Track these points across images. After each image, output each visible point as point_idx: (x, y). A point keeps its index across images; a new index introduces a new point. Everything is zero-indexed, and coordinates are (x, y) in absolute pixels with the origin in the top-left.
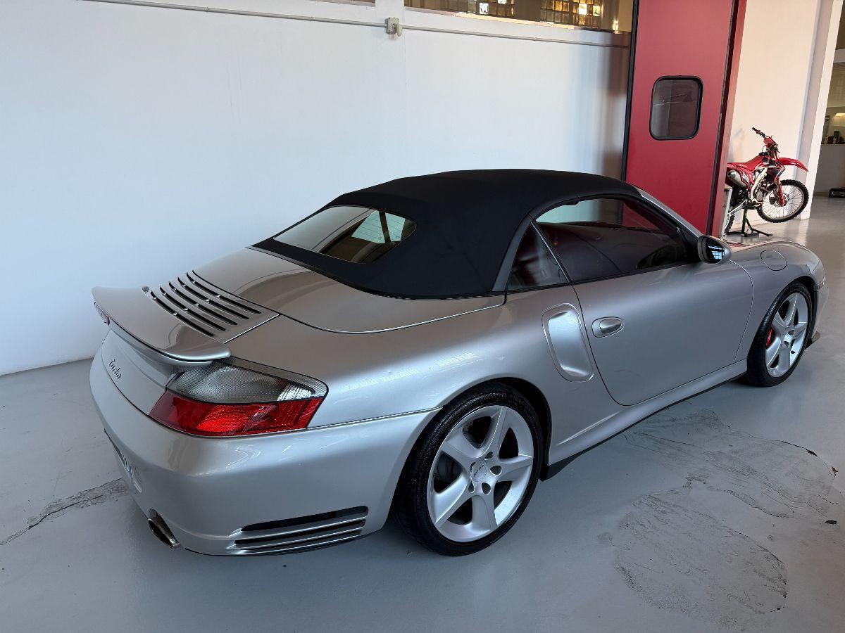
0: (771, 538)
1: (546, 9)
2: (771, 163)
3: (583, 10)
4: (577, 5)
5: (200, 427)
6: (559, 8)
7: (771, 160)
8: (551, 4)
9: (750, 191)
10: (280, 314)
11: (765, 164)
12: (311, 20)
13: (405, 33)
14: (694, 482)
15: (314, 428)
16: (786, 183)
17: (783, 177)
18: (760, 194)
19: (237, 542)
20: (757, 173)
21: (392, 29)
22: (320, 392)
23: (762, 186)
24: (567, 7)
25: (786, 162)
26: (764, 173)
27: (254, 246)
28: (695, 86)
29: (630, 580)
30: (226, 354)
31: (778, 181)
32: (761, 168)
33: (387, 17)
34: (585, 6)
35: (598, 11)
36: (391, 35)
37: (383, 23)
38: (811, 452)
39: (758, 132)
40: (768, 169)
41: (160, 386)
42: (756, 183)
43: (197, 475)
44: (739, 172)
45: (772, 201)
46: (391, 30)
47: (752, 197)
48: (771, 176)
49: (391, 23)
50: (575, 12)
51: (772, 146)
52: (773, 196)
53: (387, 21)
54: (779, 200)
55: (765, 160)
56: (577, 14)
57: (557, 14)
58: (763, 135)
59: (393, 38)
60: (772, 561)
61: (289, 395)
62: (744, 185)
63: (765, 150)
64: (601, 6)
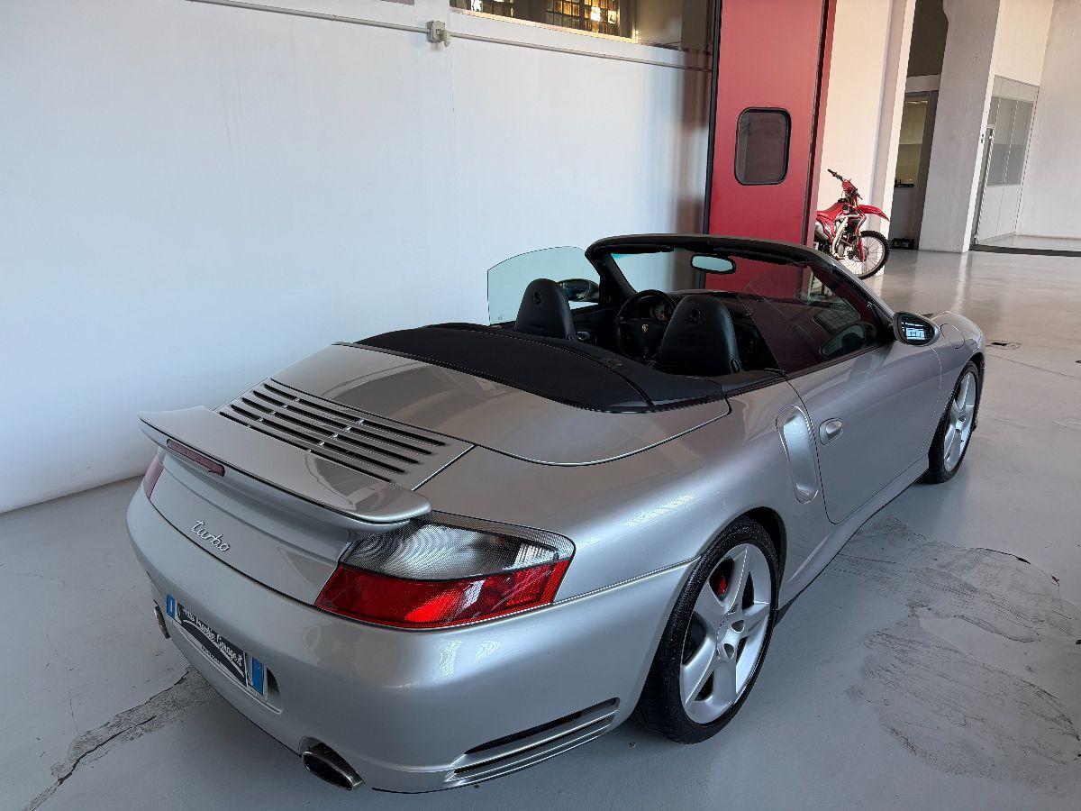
0: (1030, 669)
1: (552, 12)
2: (852, 211)
3: (595, 15)
4: (589, 8)
5: (410, 617)
6: (567, 12)
7: (851, 208)
8: (557, 5)
9: (831, 244)
10: (476, 445)
11: (846, 212)
12: (332, 20)
13: (453, 40)
14: (919, 610)
15: (562, 601)
16: (866, 234)
17: (863, 228)
18: (841, 247)
19: (457, 771)
20: (838, 223)
21: (436, 35)
22: (564, 552)
23: (843, 238)
24: (576, 10)
25: (865, 210)
26: (845, 224)
27: (359, 343)
28: (783, 120)
29: (908, 744)
30: (424, 509)
31: (858, 233)
32: (843, 217)
33: (430, 20)
34: (598, 10)
35: (614, 18)
36: (434, 45)
37: (424, 27)
38: (1020, 559)
39: (835, 174)
40: (850, 218)
41: (328, 560)
42: (837, 235)
43: (401, 687)
44: (821, 223)
45: (851, 255)
46: (436, 37)
47: (834, 252)
48: (852, 226)
49: (435, 27)
50: (586, 17)
51: (852, 192)
52: (851, 249)
53: (430, 25)
54: (858, 254)
55: (845, 207)
56: (588, 19)
57: (565, 19)
58: (841, 178)
59: (436, 48)
60: (1044, 696)
61: (527, 558)
62: (826, 237)
63: (844, 197)
64: (616, 10)
